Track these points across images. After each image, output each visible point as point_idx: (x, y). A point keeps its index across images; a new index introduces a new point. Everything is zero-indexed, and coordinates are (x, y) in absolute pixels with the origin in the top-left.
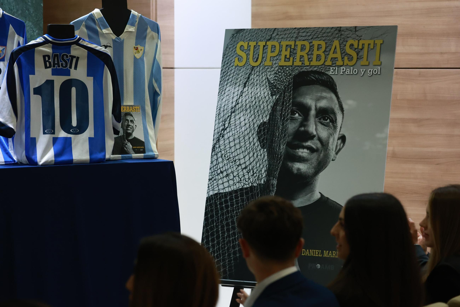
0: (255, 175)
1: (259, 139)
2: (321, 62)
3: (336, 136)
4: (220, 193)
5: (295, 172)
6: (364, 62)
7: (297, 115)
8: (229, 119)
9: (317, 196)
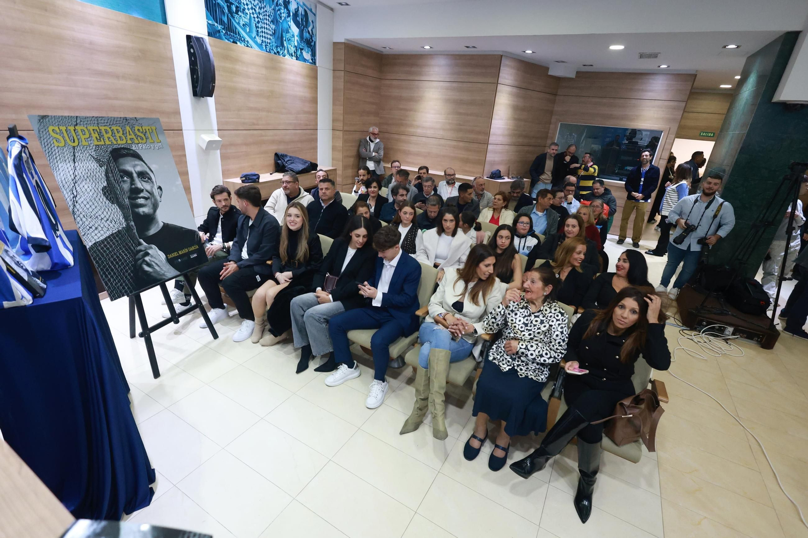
0: (117, 223)
1: (107, 198)
2: (124, 142)
3: (156, 187)
4: (97, 242)
5: (142, 214)
6: (150, 140)
7: (125, 178)
8: (74, 189)
9: (161, 224)
